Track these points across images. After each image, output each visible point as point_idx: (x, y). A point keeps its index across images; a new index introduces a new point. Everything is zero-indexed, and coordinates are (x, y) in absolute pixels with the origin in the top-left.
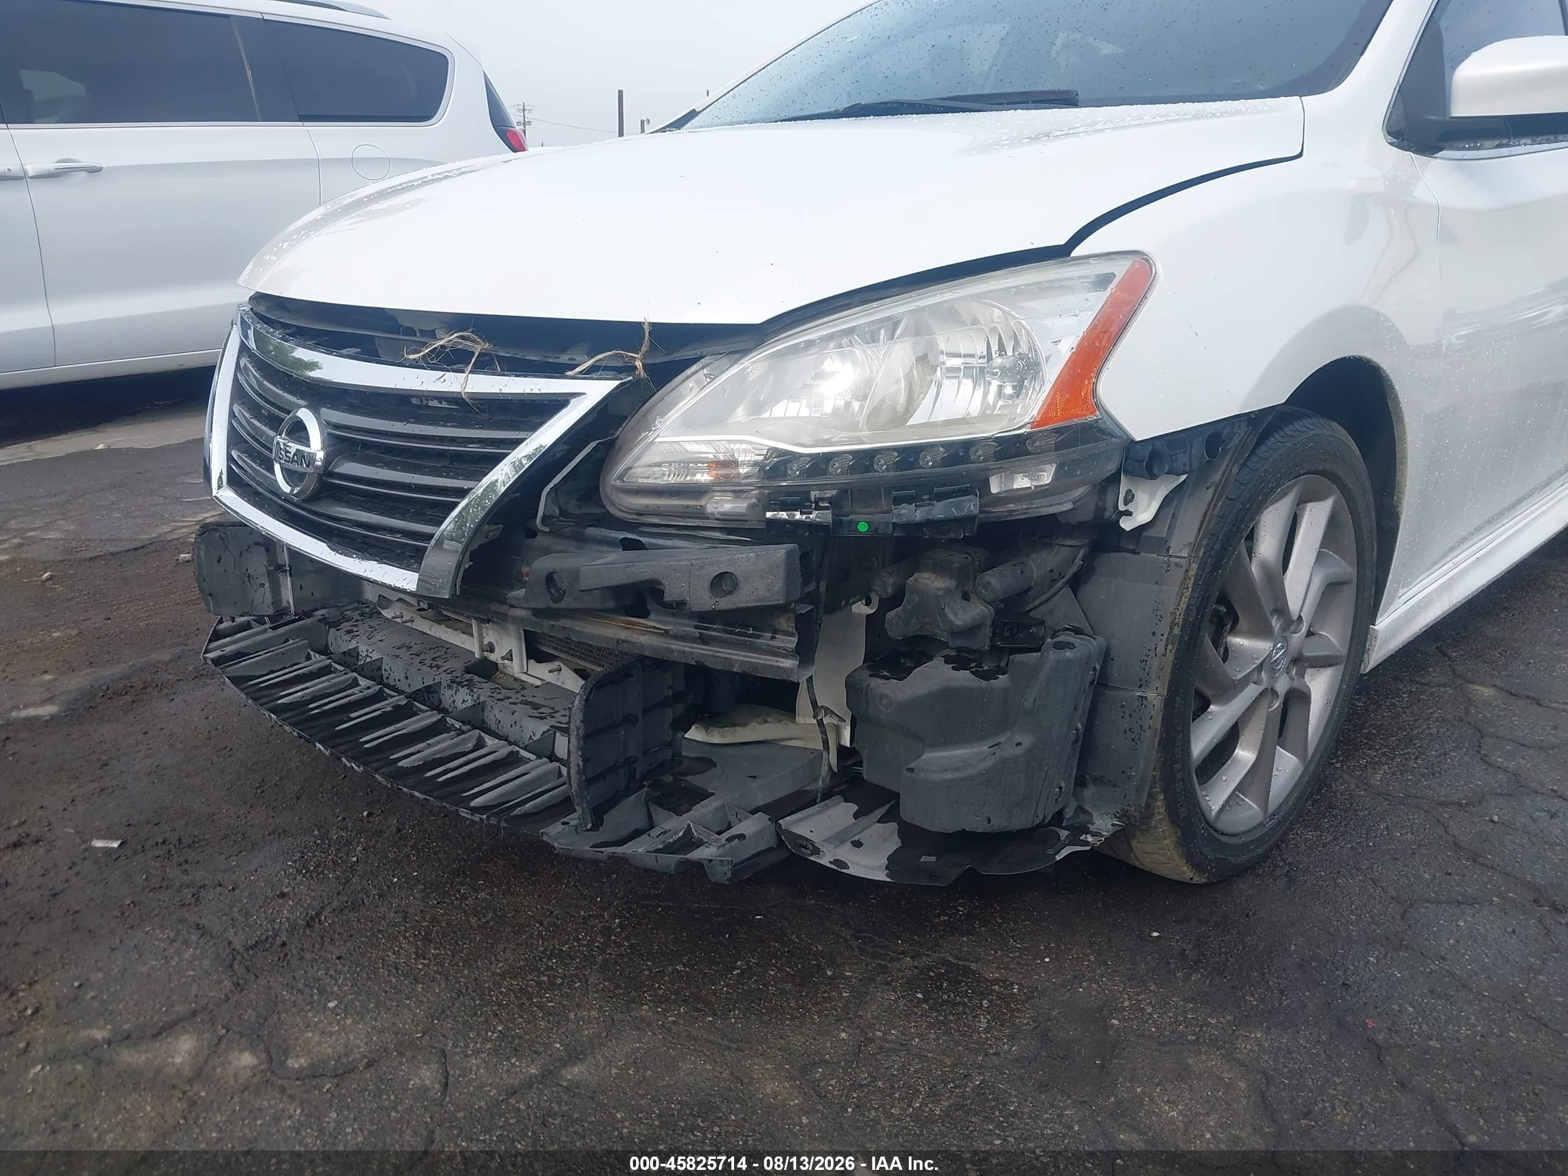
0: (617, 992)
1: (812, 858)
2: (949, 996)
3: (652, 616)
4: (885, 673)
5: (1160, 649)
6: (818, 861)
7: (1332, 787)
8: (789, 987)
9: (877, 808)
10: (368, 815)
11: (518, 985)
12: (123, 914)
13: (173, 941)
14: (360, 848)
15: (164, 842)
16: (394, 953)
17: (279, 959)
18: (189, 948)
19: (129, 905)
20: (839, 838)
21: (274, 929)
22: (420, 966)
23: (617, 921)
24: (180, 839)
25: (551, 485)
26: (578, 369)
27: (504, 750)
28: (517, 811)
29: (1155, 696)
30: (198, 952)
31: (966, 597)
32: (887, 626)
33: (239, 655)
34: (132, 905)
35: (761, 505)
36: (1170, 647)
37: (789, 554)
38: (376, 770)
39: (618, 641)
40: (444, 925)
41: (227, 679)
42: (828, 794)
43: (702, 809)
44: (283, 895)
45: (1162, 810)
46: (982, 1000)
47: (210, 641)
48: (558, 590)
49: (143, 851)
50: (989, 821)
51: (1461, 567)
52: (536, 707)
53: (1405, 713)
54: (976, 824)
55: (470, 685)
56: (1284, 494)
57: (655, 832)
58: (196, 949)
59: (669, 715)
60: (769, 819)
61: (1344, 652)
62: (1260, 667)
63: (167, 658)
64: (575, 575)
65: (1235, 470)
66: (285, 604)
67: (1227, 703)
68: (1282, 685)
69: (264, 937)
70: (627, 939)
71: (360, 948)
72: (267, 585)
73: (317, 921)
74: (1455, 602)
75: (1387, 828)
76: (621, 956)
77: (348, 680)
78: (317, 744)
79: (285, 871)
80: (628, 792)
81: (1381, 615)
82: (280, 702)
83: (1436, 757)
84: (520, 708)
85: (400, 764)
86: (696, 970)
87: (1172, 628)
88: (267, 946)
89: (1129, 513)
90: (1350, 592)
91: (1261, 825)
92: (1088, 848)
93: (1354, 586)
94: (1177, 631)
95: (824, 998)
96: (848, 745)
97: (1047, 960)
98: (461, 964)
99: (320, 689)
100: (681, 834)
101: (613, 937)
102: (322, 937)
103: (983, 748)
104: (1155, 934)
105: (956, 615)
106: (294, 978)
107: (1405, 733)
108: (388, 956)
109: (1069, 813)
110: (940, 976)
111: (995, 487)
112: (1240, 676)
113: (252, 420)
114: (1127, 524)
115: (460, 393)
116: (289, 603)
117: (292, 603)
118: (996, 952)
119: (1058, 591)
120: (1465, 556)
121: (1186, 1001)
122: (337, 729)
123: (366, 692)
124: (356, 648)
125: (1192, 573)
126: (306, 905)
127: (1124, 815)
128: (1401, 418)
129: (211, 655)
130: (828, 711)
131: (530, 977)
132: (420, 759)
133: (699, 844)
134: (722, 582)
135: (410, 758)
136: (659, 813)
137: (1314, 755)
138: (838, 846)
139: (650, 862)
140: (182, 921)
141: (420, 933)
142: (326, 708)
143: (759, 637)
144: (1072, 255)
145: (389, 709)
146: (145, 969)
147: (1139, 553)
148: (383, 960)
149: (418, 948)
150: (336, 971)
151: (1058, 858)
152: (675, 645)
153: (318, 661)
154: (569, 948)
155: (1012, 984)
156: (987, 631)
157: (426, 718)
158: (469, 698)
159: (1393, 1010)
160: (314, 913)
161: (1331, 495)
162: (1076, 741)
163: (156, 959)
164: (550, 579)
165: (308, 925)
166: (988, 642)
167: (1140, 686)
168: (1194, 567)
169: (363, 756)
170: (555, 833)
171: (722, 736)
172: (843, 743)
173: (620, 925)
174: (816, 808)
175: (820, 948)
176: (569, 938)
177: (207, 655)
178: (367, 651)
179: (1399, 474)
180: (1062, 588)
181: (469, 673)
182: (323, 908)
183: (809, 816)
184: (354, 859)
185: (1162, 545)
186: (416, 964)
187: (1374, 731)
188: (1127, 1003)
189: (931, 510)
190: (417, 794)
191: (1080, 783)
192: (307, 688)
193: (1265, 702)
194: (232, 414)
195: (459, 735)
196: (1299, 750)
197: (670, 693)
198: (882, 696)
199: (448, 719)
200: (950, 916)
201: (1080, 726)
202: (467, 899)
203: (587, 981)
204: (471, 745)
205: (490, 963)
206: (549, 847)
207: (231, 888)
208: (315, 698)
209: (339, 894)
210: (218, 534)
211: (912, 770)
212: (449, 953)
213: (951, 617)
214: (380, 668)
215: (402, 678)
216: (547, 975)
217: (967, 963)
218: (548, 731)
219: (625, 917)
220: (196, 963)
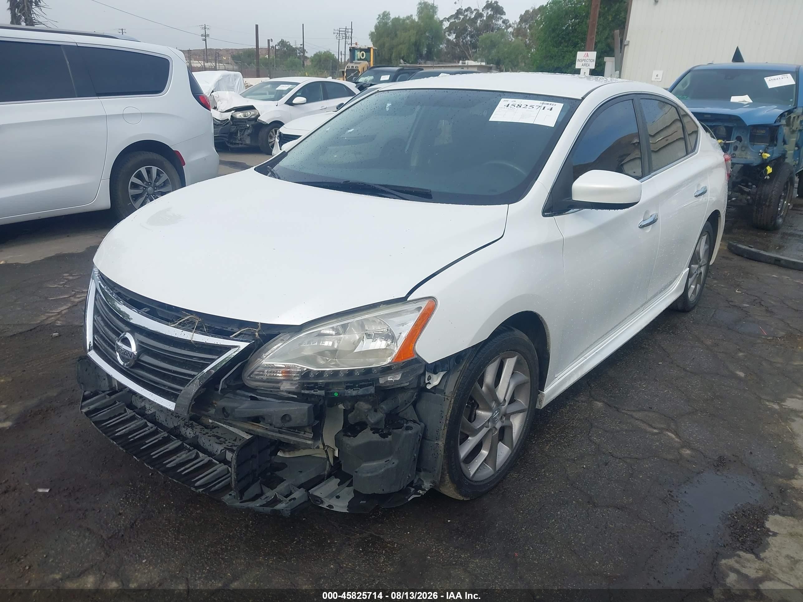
0: (251, 552)
1: (320, 506)
2: (371, 549)
3: (261, 423)
4: (349, 434)
5: (443, 428)
6: (323, 506)
7: (529, 453)
8: (314, 547)
9: (347, 481)
10: (151, 475)
11: (214, 550)
12: (56, 523)
13: (79, 536)
14: (149, 492)
15: (67, 489)
16: (166, 538)
17: (122, 542)
18: (86, 539)
19: (58, 519)
20: (331, 496)
21: (118, 530)
22: (177, 544)
23: (251, 522)
24: (74, 487)
25: (224, 378)
26: (234, 335)
27: (207, 459)
28: (213, 489)
29: (441, 443)
30: (90, 541)
31: (376, 411)
32: (349, 419)
33: (96, 410)
34: (59, 519)
35: (300, 387)
36: (445, 427)
37: (309, 408)
38: (158, 469)
39: (249, 430)
40: (185, 525)
41: (93, 423)
42: (329, 476)
43: (281, 487)
44: (120, 514)
45: (448, 479)
46: (383, 550)
47: (82, 402)
48: (227, 413)
49: (59, 493)
50: (383, 490)
51: (587, 358)
52: (219, 438)
53: (566, 416)
54: (379, 491)
55: (192, 427)
56: (494, 361)
57: (263, 497)
58: (88, 539)
59: (269, 451)
60: (305, 491)
61: (527, 407)
62: (489, 420)
63: (55, 394)
64: (233, 409)
65: (468, 365)
66: (114, 386)
67: (475, 436)
68: (498, 425)
69: (115, 533)
70: (254, 529)
71: (152, 536)
72: (106, 379)
73: (135, 525)
74: (584, 373)
75: (544, 471)
76: (252, 537)
77: (143, 423)
78: (134, 457)
79: (120, 503)
80: (253, 482)
81: (547, 387)
82: (116, 435)
83: (572, 437)
84: (212, 438)
85: (167, 466)
86: (280, 542)
87: (446, 421)
88: (116, 537)
89: (429, 383)
90: (528, 386)
91: (493, 475)
92: (420, 496)
93: (529, 384)
94: (447, 422)
95: (326, 552)
96: (337, 456)
97: (408, 533)
98: (192, 542)
99: (132, 428)
100: (273, 497)
101: (249, 529)
102: (137, 532)
103: (382, 462)
104: (449, 521)
105: (371, 419)
106: (128, 550)
107: (563, 426)
108: (164, 539)
109: (415, 481)
110: (369, 541)
111: (381, 381)
112: (478, 427)
113: (104, 327)
114: (429, 387)
115: (190, 340)
116: (115, 385)
117: (117, 385)
118: (391, 530)
119: (408, 407)
120: (589, 354)
121: (455, 548)
122: (141, 448)
123: (151, 430)
124: (145, 406)
125: (452, 402)
126: (130, 518)
127: (433, 482)
128: (545, 323)
129: (84, 410)
130: (328, 447)
131: (218, 547)
132: (174, 464)
133: (280, 501)
134: (285, 418)
135: (171, 462)
136: (265, 489)
137: (516, 446)
138: (330, 499)
139: (261, 509)
140: (80, 526)
141: (175, 529)
142: (136, 438)
143: (300, 433)
144: (408, 300)
145: (161, 439)
146: (70, 549)
147: (435, 394)
148: (162, 541)
149: (175, 535)
150: (144, 547)
151: (409, 500)
152: (269, 433)
153: (130, 413)
154: (233, 534)
155: (395, 543)
156: (384, 422)
157: (175, 444)
158: (192, 432)
159: (525, 549)
160: (133, 522)
161: (516, 356)
162: (414, 460)
163: (74, 544)
164: (224, 409)
165: (132, 527)
166: (384, 426)
167: (437, 440)
168: (453, 400)
169: (152, 462)
170: (226, 498)
171: (290, 455)
172: (335, 455)
173: (252, 524)
174: (324, 483)
175: (326, 531)
176: (233, 530)
177: (82, 410)
178: (149, 407)
179: (548, 340)
180: (409, 406)
181: (191, 420)
182: (137, 520)
183: (321, 487)
184: (148, 496)
185: (443, 392)
186: (175, 542)
187: (552, 425)
188: (434, 550)
189: (358, 391)
190: (174, 480)
191: (418, 470)
192: (127, 428)
193: (491, 433)
194: (94, 320)
195: (189, 452)
196: (510, 445)
197: (269, 443)
198: (347, 444)
199: (184, 444)
200: (375, 516)
201: (415, 455)
202: (193, 513)
203: (240, 548)
204: (194, 456)
205: (203, 541)
206: (225, 503)
207: (98, 511)
208: (131, 432)
209: (142, 512)
210: (86, 360)
211: (356, 472)
212: (187, 537)
213: (370, 419)
214: (155, 416)
215: (164, 421)
216: (225, 546)
217: (379, 535)
218: (223, 450)
219: (254, 520)
220: (90, 545)
